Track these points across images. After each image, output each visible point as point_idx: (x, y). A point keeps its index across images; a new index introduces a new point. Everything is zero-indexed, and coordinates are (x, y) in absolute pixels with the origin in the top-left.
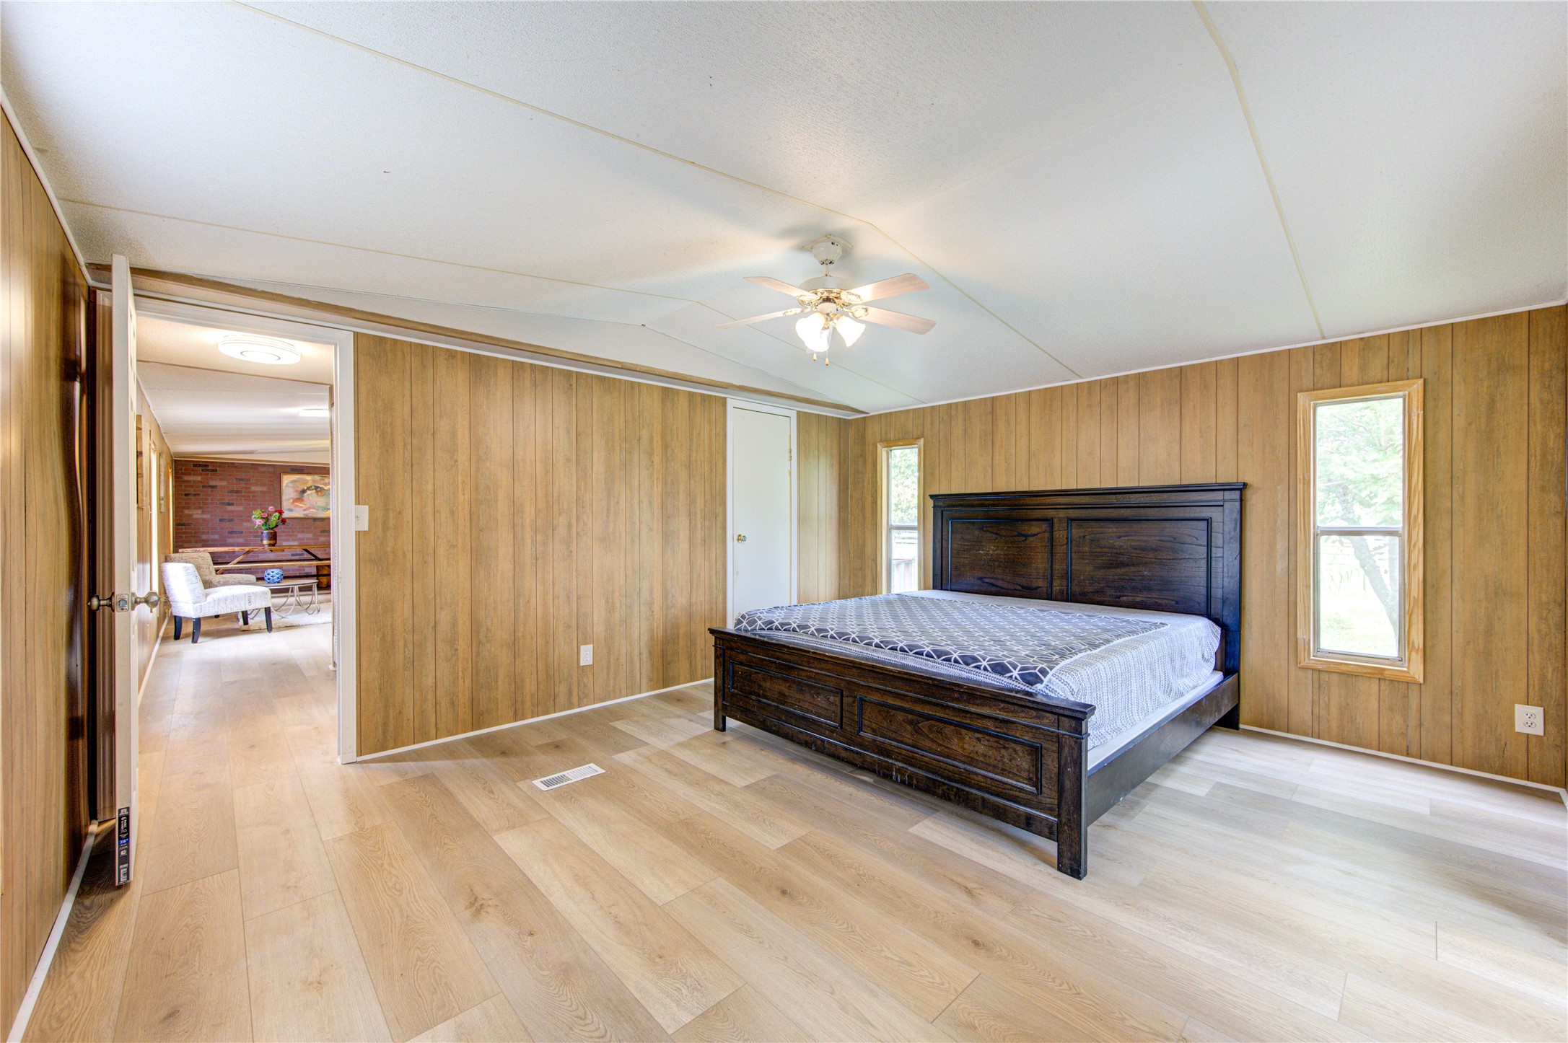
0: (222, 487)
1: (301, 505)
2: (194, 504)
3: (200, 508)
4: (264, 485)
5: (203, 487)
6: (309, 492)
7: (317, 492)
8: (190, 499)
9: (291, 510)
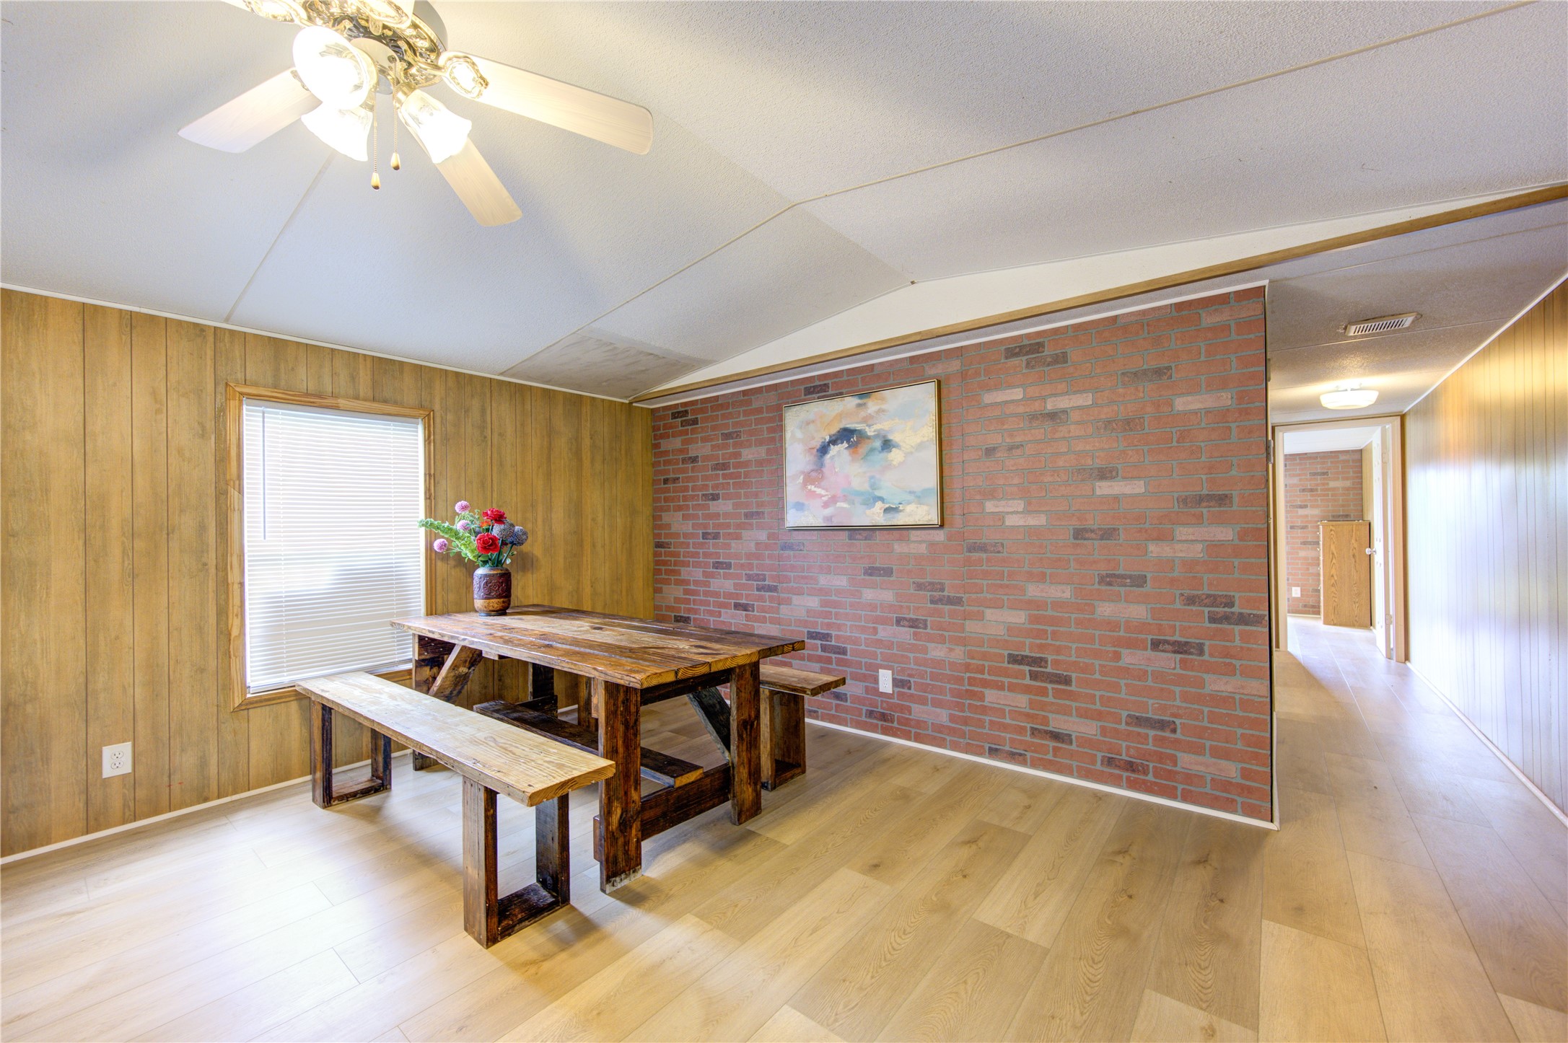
0: (706, 458)
1: (819, 491)
2: (673, 499)
3: (679, 508)
4: (760, 443)
5: (684, 461)
6: (834, 450)
7: (853, 446)
8: (668, 490)
9: (800, 506)
